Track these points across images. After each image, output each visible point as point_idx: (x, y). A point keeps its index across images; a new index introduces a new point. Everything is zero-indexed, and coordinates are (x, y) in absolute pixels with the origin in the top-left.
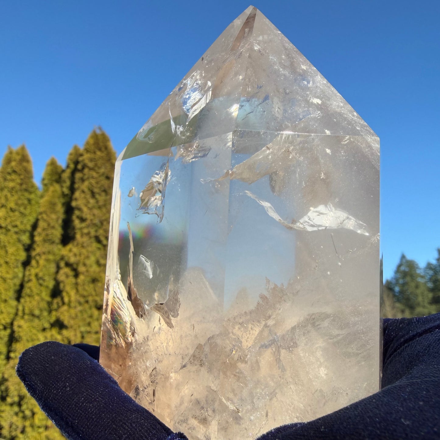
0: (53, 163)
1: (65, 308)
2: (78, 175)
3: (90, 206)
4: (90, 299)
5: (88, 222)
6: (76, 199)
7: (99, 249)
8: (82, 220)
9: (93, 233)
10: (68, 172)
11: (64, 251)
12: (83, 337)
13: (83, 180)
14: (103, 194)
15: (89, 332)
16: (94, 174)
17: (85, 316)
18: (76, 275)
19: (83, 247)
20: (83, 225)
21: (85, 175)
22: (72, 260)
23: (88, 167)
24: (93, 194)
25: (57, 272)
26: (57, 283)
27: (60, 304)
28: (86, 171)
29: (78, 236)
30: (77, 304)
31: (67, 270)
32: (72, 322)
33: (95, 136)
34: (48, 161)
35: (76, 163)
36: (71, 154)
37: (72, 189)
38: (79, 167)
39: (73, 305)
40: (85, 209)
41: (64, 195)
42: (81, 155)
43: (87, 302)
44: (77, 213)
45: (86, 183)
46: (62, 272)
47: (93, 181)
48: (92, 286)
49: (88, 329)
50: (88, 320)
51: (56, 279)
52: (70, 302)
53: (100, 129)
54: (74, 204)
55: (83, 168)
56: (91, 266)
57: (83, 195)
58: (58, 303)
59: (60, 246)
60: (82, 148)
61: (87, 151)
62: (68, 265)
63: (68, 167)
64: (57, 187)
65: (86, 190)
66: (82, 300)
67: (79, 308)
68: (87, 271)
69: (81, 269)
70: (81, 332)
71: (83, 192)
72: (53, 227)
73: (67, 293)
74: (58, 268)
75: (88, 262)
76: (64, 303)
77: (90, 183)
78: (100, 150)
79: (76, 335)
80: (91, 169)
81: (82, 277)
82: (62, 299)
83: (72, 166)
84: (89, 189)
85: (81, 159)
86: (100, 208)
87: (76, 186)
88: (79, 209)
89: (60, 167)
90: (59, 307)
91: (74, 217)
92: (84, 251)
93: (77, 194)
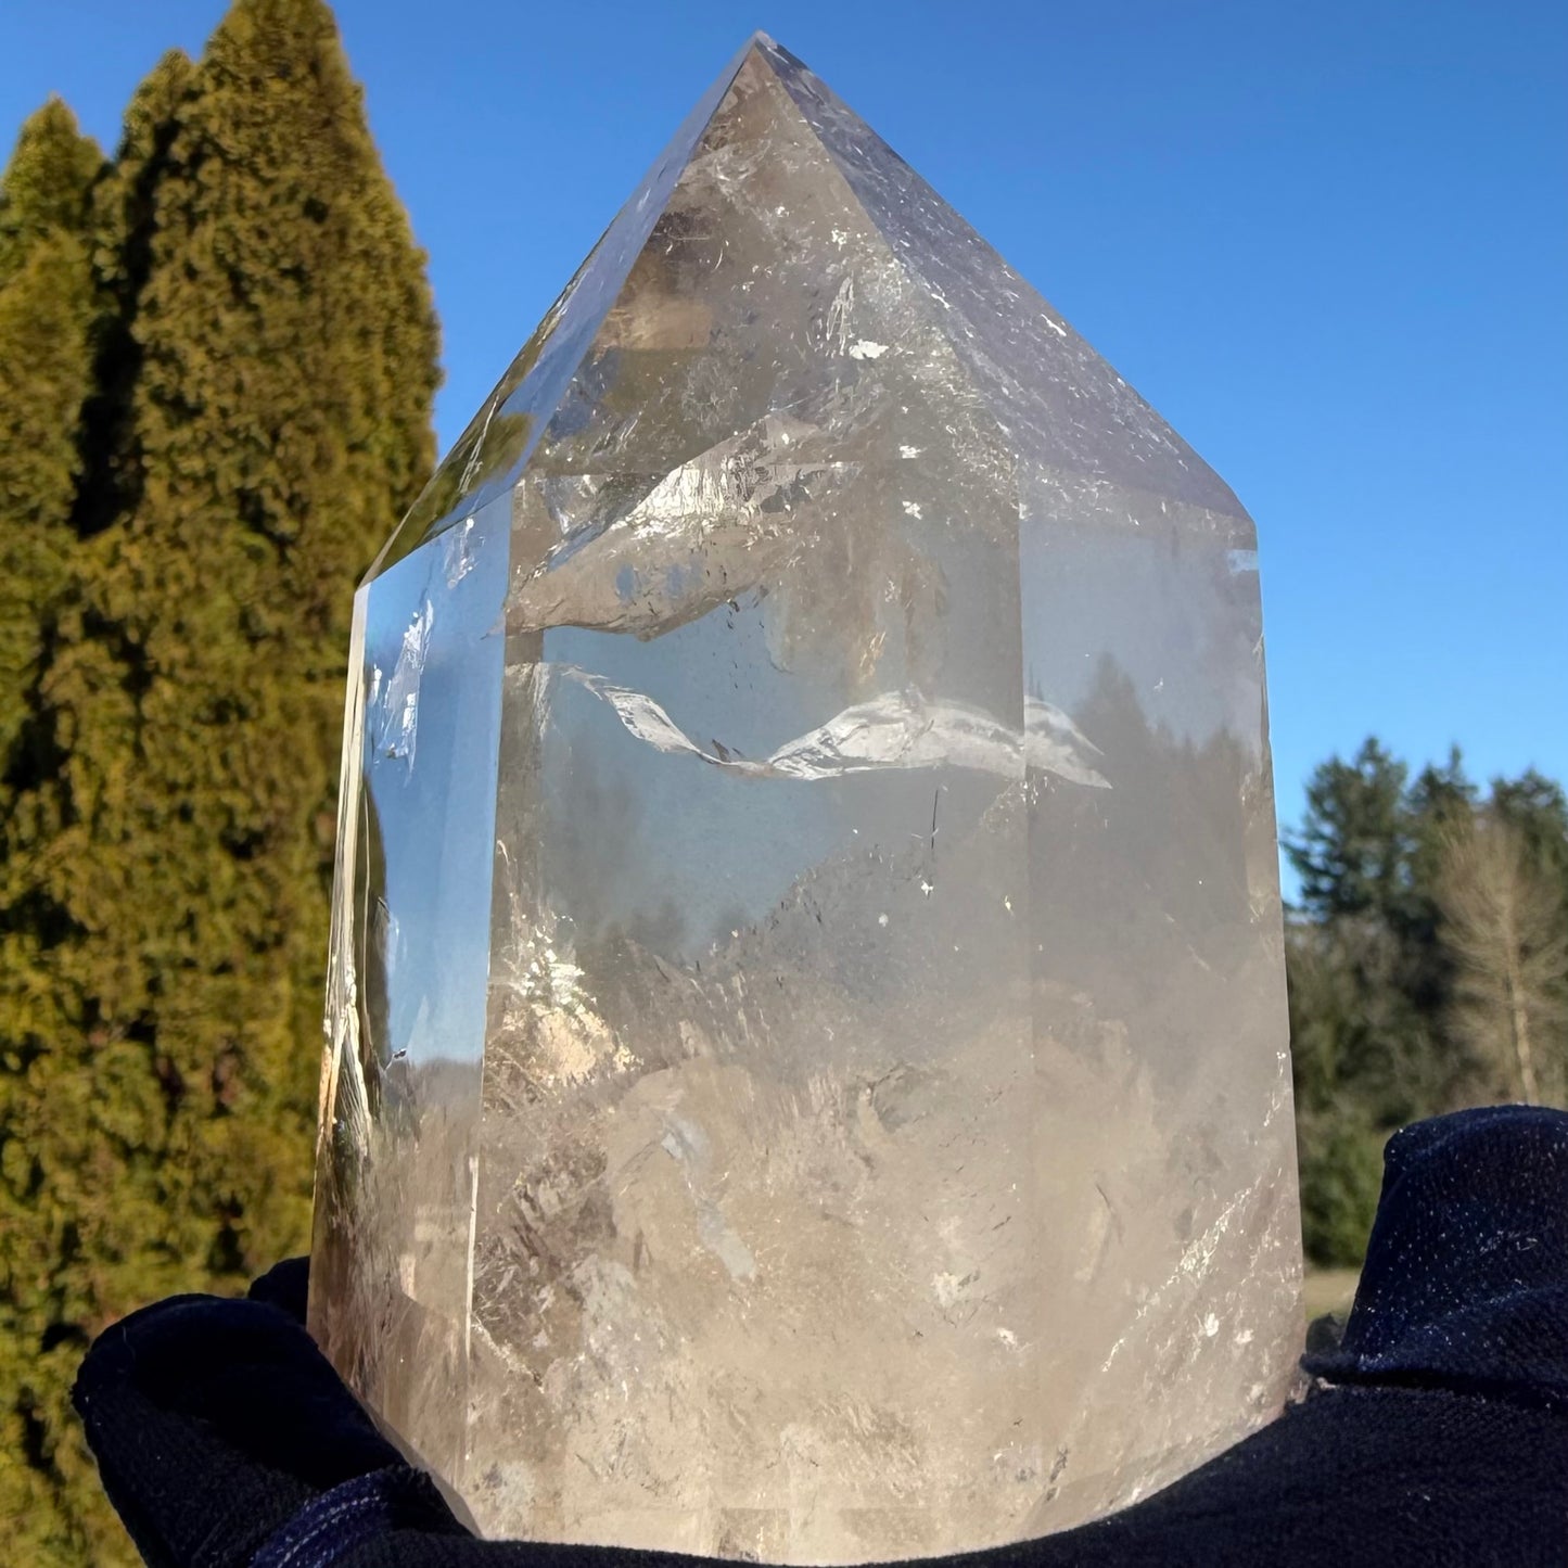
0: (54, 129)
1: (77, 836)
2: (170, 191)
3: (221, 343)
4: (200, 799)
5: (209, 421)
6: (152, 307)
7: (255, 555)
8: (180, 410)
9: (229, 479)
10: (128, 170)
11: (85, 560)
12: (153, 986)
13: (192, 218)
14: (289, 286)
15: (189, 964)
16: (251, 190)
17: (172, 884)
18: (139, 682)
19: (177, 543)
20: (184, 434)
21: (202, 189)
22: (121, 603)
23: (221, 153)
24: (238, 288)
25: (44, 662)
26: (43, 716)
27: (52, 817)
28: (211, 169)
29: (155, 489)
30: (133, 825)
31: (93, 652)
32: (106, 909)
33: (263, 4)
34: (31, 117)
35: (166, 133)
36: (146, 92)
37: (137, 261)
38: (179, 151)
39: (113, 824)
40: (196, 357)
41: (101, 286)
42: (192, 95)
43: (185, 814)
44: (154, 372)
45: (208, 232)
46: (66, 658)
47: (241, 225)
48: (208, 734)
49: (185, 948)
50: (183, 904)
51: (33, 697)
52: (101, 807)
54: (140, 330)
55: (197, 159)
56: (211, 641)
57: (187, 290)
58: (39, 813)
59: (64, 535)
60: (196, 60)
61: (221, 74)
62: (96, 626)
63: (126, 152)
64: (70, 245)
65: (204, 264)
66: (161, 805)
67: (145, 844)
68: (191, 664)
69: (164, 649)
70: (147, 961)
71: (191, 273)
72: (37, 443)
73: (88, 763)
74: (51, 639)
75: (196, 618)
76: (68, 816)
77: (228, 231)
78: (284, 73)
79: (120, 974)
80: (232, 164)
81: (166, 690)
82: (65, 793)
83: (146, 146)
84: (220, 260)
85: (186, 112)
86: (267, 354)
87: (157, 242)
88: (168, 358)
89: (90, 149)
90: (42, 832)
91: (141, 395)
92: (181, 562)
93: (160, 283)
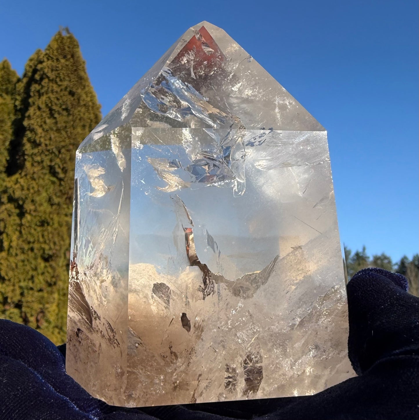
0: (5, 68)
1: (4, 254)
2: (35, 87)
3: (46, 127)
4: (36, 246)
5: (42, 147)
6: (29, 117)
7: (53, 183)
8: (35, 144)
9: (47, 163)
10: (25, 80)
11: (9, 182)
12: (22, 294)
13: (40, 94)
14: (65, 113)
15: (32, 289)
16: (55, 88)
17: (28, 268)
18: (21, 215)
19: (33, 179)
20: (36, 151)
21: (43, 87)
22: (18, 194)
23: (48, 77)
24: (51, 113)
28: (45, 82)
29: (28, 164)
30: (19, 252)
31: (10, 206)
32: (11, 274)
33: (60, 39)
35: (35, 71)
36: (31, 60)
37: (26, 105)
38: (37, 77)
39: (13, 251)
40: (39, 131)
41: (16, 110)
42: (41, 62)
43: (32, 249)
44: (29, 134)
45: (44, 98)
46: (3, 207)
47: (52, 96)
48: (39, 229)
49: (31, 285)
50: (31, 273)
52: (10, 247)
53: (68, 31)
54: (26, 123)
55: (42, 79)
56: (41, 205)
57: (38, 113)
59: (4, 176)
60: (43, 53)
61: (48, 57)
62: (11, 200)
63: (25, 75)
64: (8, 99)
65: (43, 106)
66: (26, 247)
67: (22, 257)
68: (35, 211)
69: (29, 206)
70: (21, 287)
71: (39, 109)
73: (7, 235)
75: (37, 199)
76: (2, 249)
77: (49, 98)
78: (65, 57)
79: (13, 291)
80: (50, 81)
81: (28, 217)
83: (30, 74)
84: (47, 105)
85: (39, 66)
86: (58, 130)
87: (31, 100)
88: (32, 130)
91: (25, 140)
92: (34, 184)
93: (31, 111)
